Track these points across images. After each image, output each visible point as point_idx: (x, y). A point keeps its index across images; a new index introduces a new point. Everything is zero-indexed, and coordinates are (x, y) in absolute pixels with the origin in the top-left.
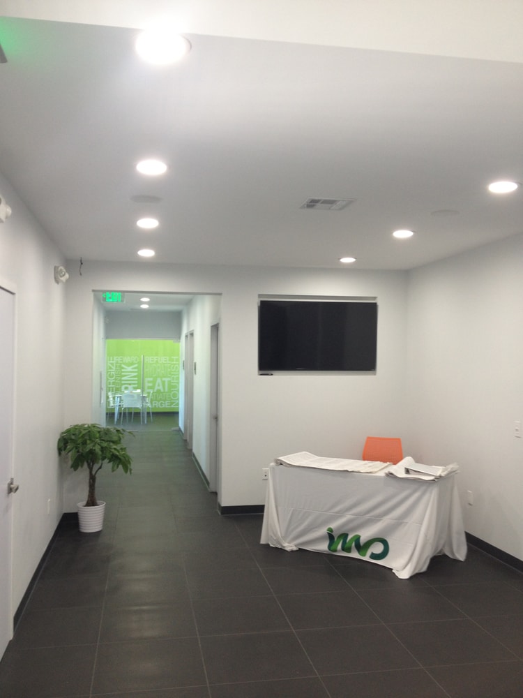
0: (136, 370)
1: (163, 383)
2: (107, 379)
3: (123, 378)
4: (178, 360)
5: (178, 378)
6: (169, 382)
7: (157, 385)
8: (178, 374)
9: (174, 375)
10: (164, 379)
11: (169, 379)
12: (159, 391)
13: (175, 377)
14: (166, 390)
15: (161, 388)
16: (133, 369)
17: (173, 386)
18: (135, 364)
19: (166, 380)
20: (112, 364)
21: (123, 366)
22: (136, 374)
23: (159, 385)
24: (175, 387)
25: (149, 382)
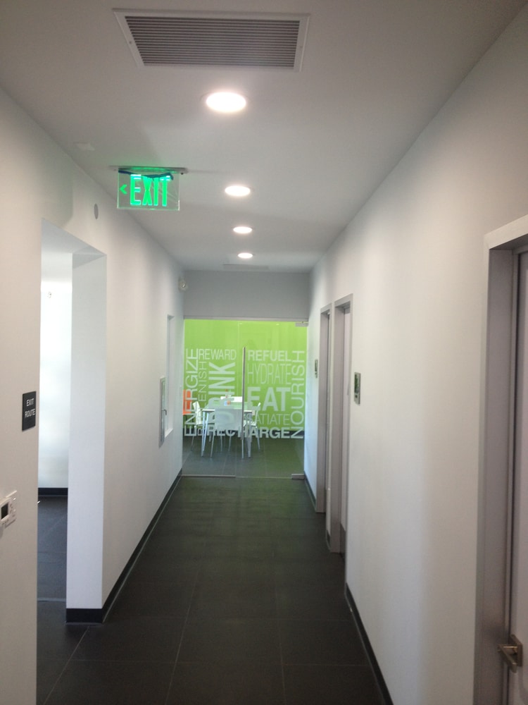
0: (233, 373)
1: (278, 395)
2: (186, 388)
3: (211, 386)
4: (303, 357)
5: (303, 389)
6: (288, 395)
7: (267, 398)
8: (304, 382)
9: (296, 382)
10: (278, 389)
11: (288, 389)
12: (270, 409)
13: (298, 386)
14: (283, 409)
15: (274, 404)
16: (227, 370)
17: (294, 402)
18: (231, 362)
19: (283, 390)
20: (193, 361)
21: (211, 365)
22: (233, 379)
23: (270, 400)
24: (299, 403)
25: (254, 393)
